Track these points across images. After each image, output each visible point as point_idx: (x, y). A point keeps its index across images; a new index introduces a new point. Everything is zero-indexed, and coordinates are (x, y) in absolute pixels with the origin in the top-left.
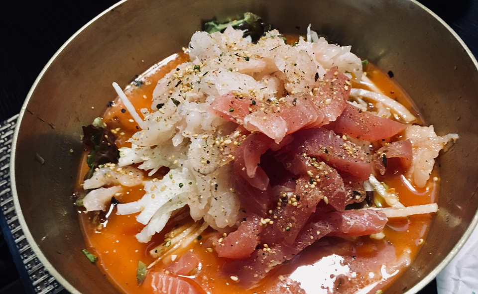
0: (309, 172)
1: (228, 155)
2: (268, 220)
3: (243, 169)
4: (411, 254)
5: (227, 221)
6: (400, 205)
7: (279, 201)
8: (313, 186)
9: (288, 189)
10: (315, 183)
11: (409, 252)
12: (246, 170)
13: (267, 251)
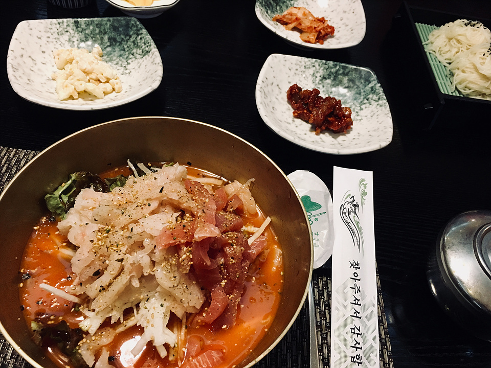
0: (230, 241)
1: (188, 264)
2: (223, 281)
3: (205, 264)
4: (278, 247)
5: (201, 301)
6: (257, 229)
7: (221, 268)
8: (235, 247)
9: (220, 259)
10: (234, 245)
11: (276, 246)
12: (206, 263)
13: (231, 298)
